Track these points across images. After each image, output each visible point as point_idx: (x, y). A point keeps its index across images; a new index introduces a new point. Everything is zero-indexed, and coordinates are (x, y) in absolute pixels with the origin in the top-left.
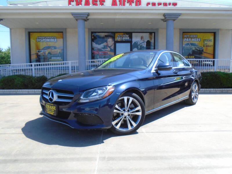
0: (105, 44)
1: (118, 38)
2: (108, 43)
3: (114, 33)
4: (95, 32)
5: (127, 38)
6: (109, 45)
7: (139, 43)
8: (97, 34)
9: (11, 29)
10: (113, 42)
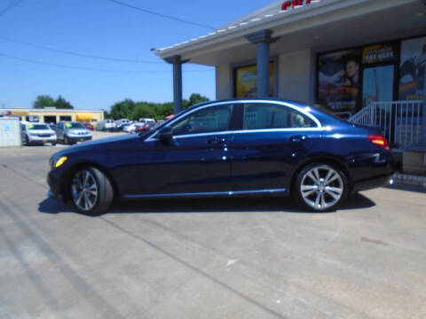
0: (341, 73)
1: (367, 57)
2: (348, 70)
3: (360, 48)
4: (325, 53)
5: (387, 54)
6: (350, 74)
7: (416, 63)
8: (328, 56)
9: (217, 68)
10: (358, 68)
